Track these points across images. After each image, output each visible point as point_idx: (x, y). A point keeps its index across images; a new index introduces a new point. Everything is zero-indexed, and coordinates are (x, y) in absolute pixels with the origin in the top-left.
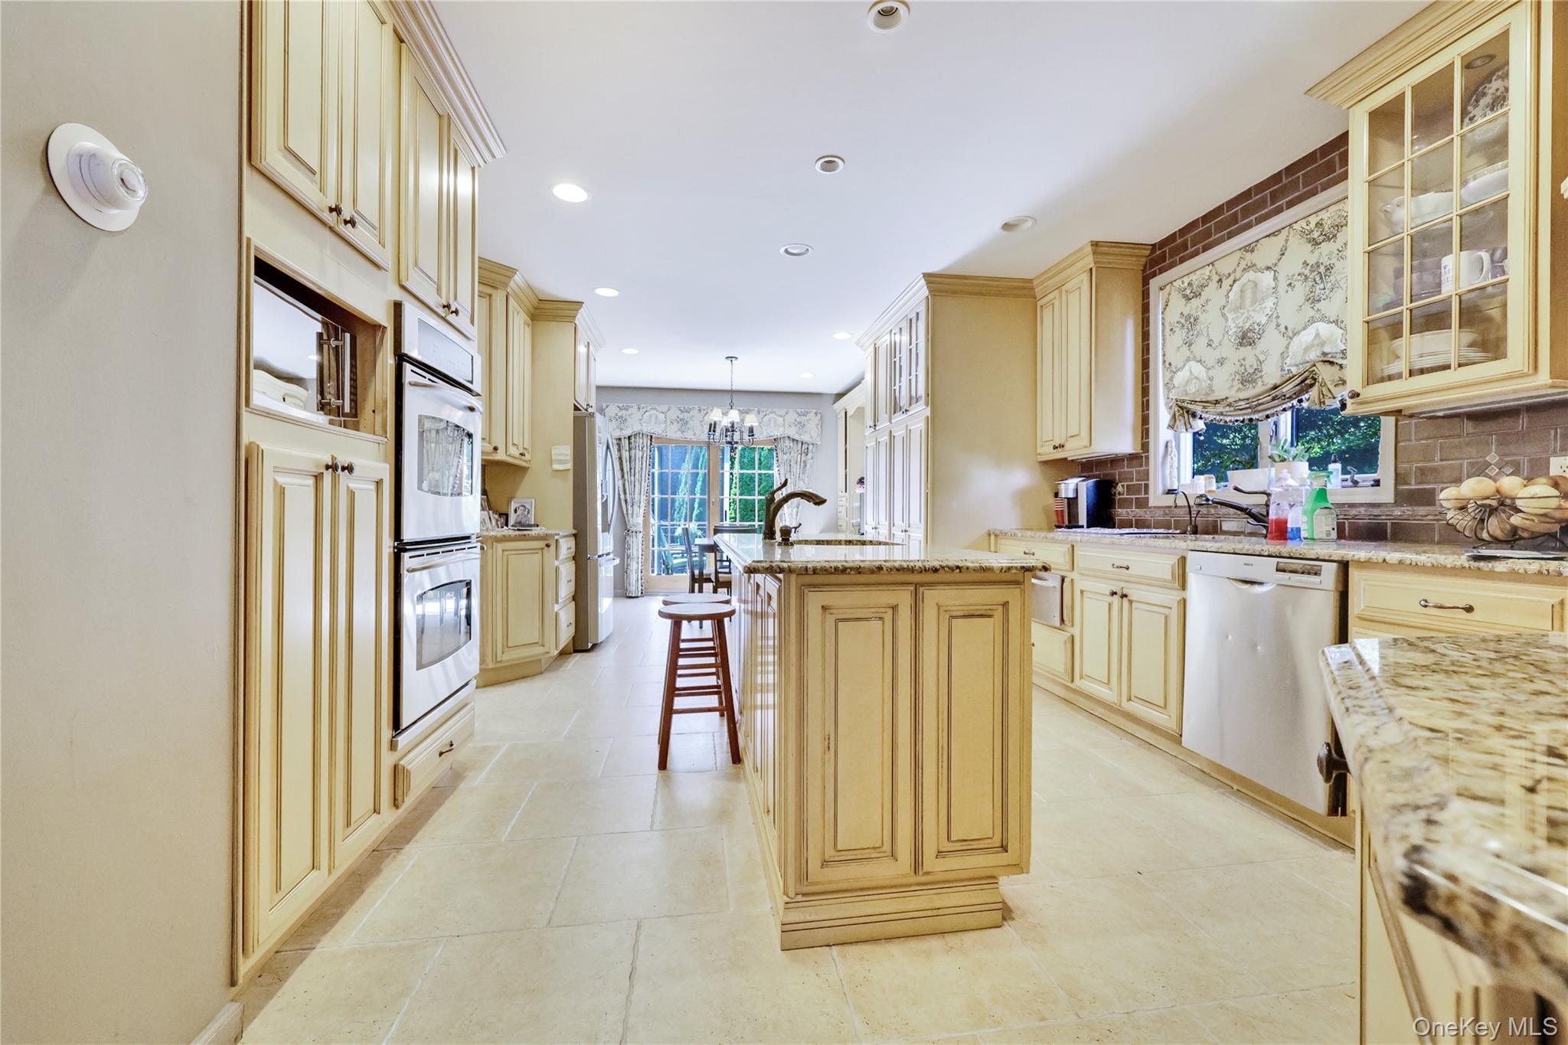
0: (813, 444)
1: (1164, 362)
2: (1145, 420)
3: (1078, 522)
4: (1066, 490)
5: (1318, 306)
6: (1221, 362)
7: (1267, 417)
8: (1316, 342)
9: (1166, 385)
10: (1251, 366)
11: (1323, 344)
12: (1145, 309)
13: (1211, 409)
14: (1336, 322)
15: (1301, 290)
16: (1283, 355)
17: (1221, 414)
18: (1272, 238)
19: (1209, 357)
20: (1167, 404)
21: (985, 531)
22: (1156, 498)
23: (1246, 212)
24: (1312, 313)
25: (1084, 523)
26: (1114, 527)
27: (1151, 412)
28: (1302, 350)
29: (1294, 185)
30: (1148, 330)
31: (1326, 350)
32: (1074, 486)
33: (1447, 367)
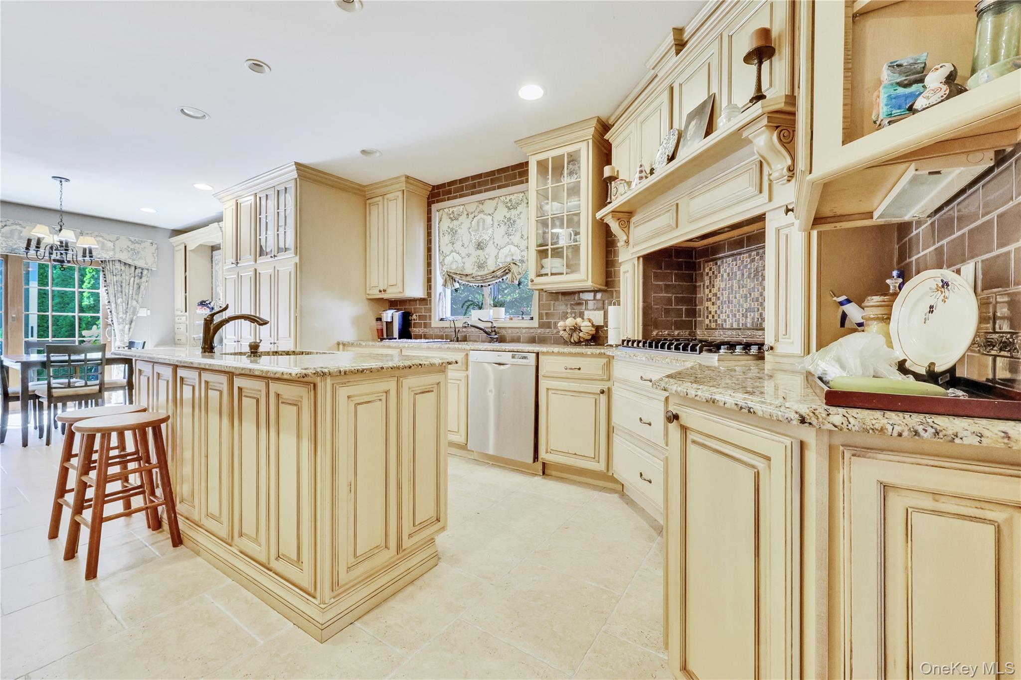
0: (148, 269)
1: (439, 250)
2: (429, 280)
3: (393, 336)
4: (387, 317)
5: (510, 237)
6: (469, 255)
7: (489, 285)
8: (510, 253)
9: (440, 263)
10: (482, 260)
11: (512, 255)
12: (429, 220)
13: (464, 278)
14: (517, 246)
15: (503, 229)
16: (496, 257)
17: (469, 281)
18: (491, 201)
19: (464, 252)
20: (441, 273)
21: (336, 342)
22: (435, 323)
23: (480, 184)
24: (508, 240)
25: (397, 337)
26: (411, 338)
27: (433, 276)
28: (504, 258)
29: (499, 179)
30: (431, 232)
31: (514, 258)
32: (392, 316)
33: (562, 274)
